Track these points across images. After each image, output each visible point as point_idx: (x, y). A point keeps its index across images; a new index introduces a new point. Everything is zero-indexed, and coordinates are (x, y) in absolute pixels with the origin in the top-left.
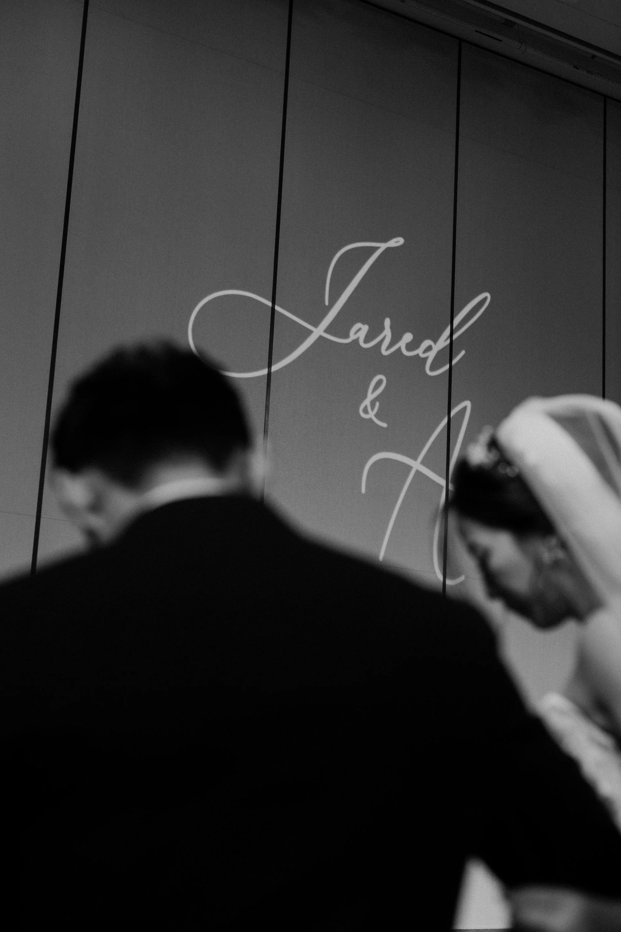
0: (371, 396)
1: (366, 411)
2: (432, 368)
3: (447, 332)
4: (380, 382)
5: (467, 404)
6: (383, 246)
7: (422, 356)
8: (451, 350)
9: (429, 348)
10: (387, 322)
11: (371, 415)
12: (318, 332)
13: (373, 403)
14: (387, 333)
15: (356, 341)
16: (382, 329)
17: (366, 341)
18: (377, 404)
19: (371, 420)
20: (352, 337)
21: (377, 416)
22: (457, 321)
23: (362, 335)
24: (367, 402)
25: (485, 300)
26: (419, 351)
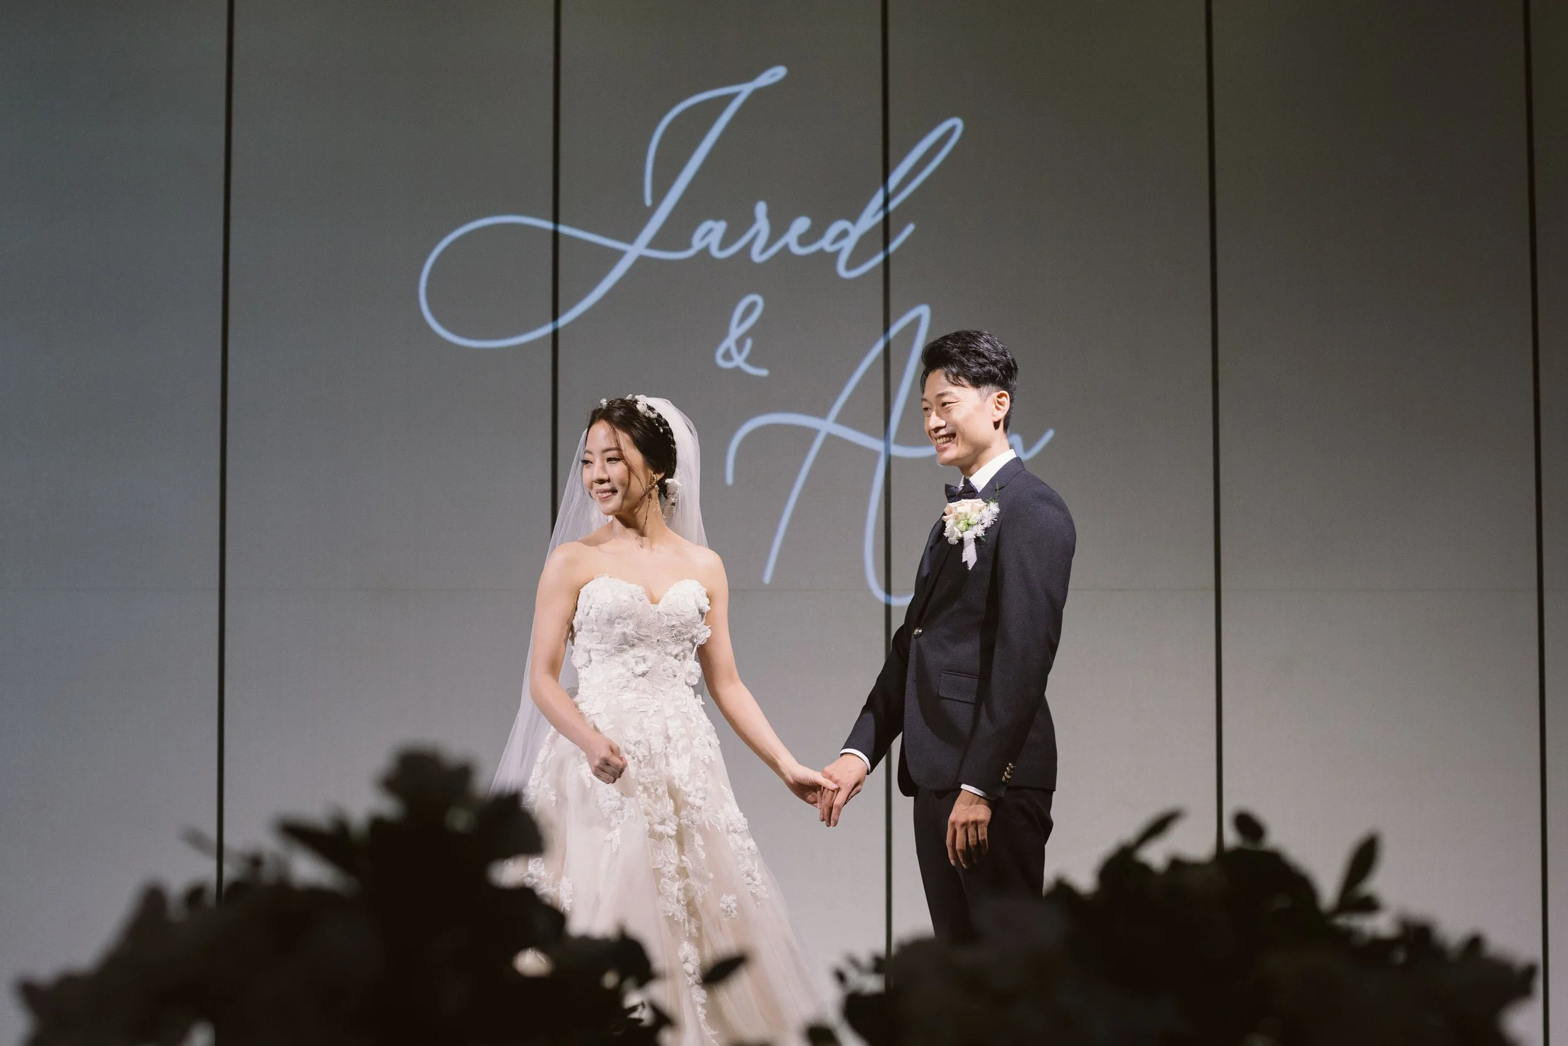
0: (736, 331)
1: (727, 356)
2: (850, 266)
3: (879, 198)
4: (751, 307)
5: (924, 311)
6: (746, 90)
7: (830, 249)
8: (886, 230)
9: (844, 234)
10: (761, 209)
11: (739, 361)
12: (637, 249)
13: (740, 344)
14: (762, 225)
15: (705, 251)
16: (752, 220)
17: (724, 245)
18: (749, 343)
19: (737, 369)
20: (697, 244)
21: (748, 360)
22: (894, 180)
23: (715, 240)
24: (730, 342)
25: (952, 130)
26: (825, 244)
